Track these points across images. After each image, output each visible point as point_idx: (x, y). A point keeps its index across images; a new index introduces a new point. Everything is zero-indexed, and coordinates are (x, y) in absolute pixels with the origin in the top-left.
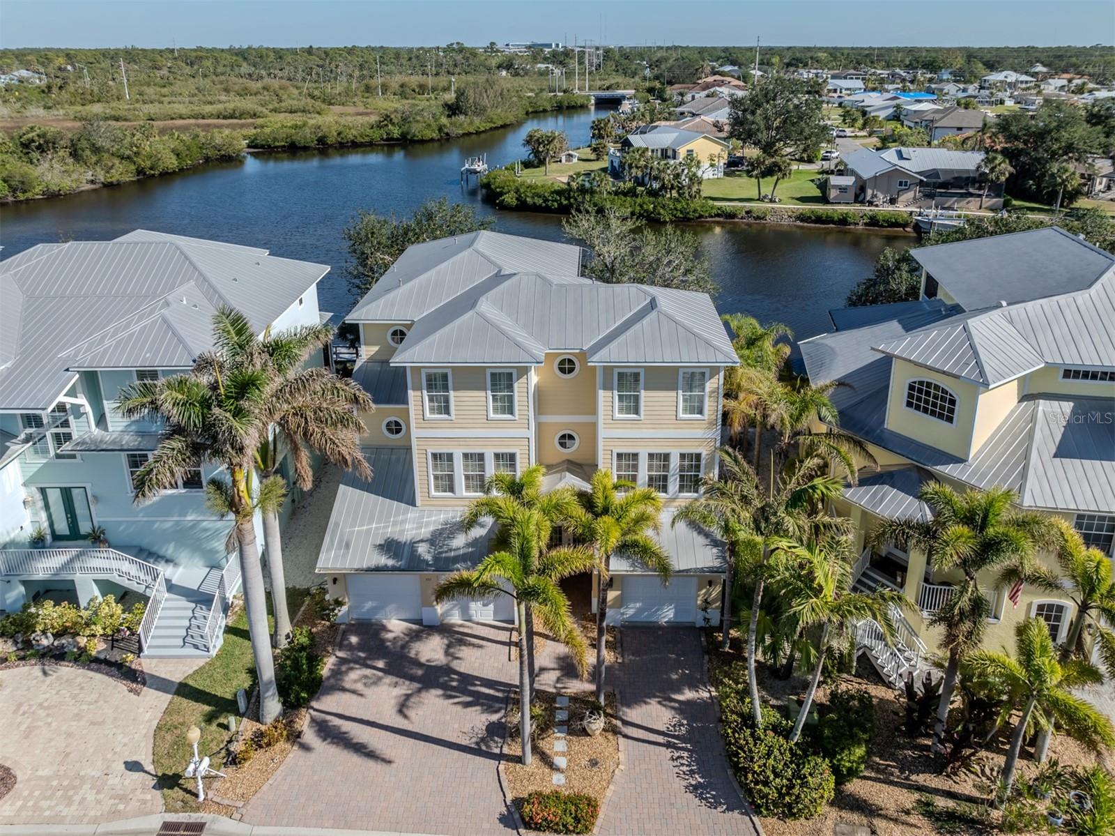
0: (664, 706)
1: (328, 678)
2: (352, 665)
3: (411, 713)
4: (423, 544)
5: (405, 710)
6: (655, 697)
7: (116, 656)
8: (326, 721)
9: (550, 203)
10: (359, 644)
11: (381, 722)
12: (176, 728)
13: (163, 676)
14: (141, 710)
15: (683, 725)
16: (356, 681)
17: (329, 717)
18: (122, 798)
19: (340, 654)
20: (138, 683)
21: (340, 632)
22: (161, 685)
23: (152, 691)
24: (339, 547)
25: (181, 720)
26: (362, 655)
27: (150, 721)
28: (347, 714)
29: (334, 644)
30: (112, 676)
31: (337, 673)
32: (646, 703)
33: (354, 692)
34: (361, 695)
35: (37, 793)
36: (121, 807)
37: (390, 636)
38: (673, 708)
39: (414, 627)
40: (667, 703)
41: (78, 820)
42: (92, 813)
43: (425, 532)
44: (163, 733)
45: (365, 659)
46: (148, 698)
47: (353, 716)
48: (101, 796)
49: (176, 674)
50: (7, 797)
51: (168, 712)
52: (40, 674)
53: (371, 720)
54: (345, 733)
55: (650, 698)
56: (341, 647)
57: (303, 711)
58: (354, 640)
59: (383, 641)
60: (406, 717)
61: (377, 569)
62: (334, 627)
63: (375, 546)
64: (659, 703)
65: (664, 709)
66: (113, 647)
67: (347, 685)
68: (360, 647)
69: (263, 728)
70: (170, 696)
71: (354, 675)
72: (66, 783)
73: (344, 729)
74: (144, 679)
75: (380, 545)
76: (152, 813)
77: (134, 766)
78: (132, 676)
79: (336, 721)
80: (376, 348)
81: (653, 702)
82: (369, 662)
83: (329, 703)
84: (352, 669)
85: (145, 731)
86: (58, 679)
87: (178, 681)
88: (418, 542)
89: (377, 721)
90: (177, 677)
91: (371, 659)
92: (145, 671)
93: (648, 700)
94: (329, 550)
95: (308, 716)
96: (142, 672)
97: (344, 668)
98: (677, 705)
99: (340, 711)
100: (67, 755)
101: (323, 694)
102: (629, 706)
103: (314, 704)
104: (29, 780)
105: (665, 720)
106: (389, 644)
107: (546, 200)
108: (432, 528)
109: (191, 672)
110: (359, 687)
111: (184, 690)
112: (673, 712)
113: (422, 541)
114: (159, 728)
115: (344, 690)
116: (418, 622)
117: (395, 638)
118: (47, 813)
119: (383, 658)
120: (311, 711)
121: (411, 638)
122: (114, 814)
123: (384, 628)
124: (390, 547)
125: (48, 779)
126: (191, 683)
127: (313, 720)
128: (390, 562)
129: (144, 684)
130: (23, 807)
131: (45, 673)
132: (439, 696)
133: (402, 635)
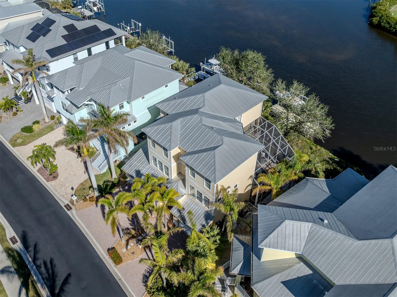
1: (114, 193)
12: (83, 186)
14: (82, 177)
18: (66, 194)
19: (121, 189)
20: (86, 171)
21: (126, 184)
23: (87, 174)
24: (129, 165)
27: (81, 181)
29: (122, 186)
31: (116, 193)
35: (58, 183)
36: (65, 195)
41: (59, 193)
42: (61, 193)
43: (146, 173)
46: (85, 175)
48: (64, 191)
50: (54, 181)
51: (85, 181)
52: (76, 157)
56: (123, 188)
61: (131, 176)
62: (125, 182)
63: (135, 170)
70: (88, 177)
72: (62, 184)
75: (137, 170)
76: (67, 200)
77: (72, 189)
78: (87, 168)
85: (79, 183)
86: (78, 160)
92: (89, 169)
94: (127, 165)
100: (67, 179)
104: (59, 180)
108: (148, 173)
113: (144, 175)
114: (81, 184)
118: (56, 188)
122: (63, 196)
124: (138, 172)
125: (61, 181)
128: (135, 176)
130: (55, 184)
131: (77, 158)
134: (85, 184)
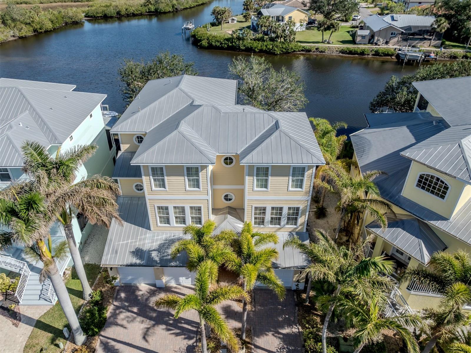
0: (276, 336)
1: (110, 317)
2: (121, 310)
3: (149, 339)
4: (155, 252)
5: (146, 337)
6: (271, 331)
7: (7, 304)
8: (108, 343)
9: (223, 45)
10: (125, 297)
11: (135, 344)
12: (34, 347)
13: (30, 316)
14: (18, 336)
15: (284, 348)
16: (123, 319)
17: (109, 341)
19: (116, 303)
20: (17, 320)
21: (116, 291)
22: (29, 321)
23: (24, 325)
24: (112, 253)
25: (37, 342)
26: (127, 304)
27: (22, 342)
28: (118, 339)
29: (113, 298)
30: (5, 316)
31: (114, 315)
32: (266, 335)
33: (122, 326)
34: (125, 328)
37: (140, 293)
38: (280, 338)
39: (152, 288)
40: (276, 335)
43: (155, 245)
44: (28, 349)
45: (128, 306)
46: (22, 329)
47: (121, 340)
49: (36, 315)
51: (31, 337)
53: (130, 343)
54: (117, 350)
55: (268, 332)
56: (116, 299)
57: (96, 337)
58: (123, 295)
59: (137, 296)
60: (147, 341)
61: (131, 265)
62: (113, 288)
63: (131, 252)
64: (273, 335)
65: (275, 338)
66: (6, 299)
67: (119, 322)
68: (126, 299)
69: (77, 347)
70: (32, 328)
71: (122, 316)
73: (116, 348)
74: (20, 317)
75: (133, 252)
78: (14, 316)
79: (113, 343)
80: (128, 146)
81: (270, 334)
82: (130, 309)
83: (110, 332)
84: (121, 312)
85: (19, 348)
87: (37, 319)
88: (152, 251)
89: (133, 343)
90: (36, 317)
91: (131, 307)
92: (21, 313)
93: (267, 333)
94: (107, 254)
95: (99, 340)
96: (19, 313)
97: (117, 312)
98: (282, 336)
99: (115, 338)
101: (107, 327)
102: (258, 336)
103: (102, 333)
105: (276, 345)
106: (139, 298)
107: (221, 44)
108: (159, 243)
109: (43, 314)
110: (124, 323)
111: (40, 325)
112: (280, 340)
113: (154, 250)
114: (26, 347)
115: (117, 324)
116: (154, 285)
117: (142, 295)
119: (137, 306)
120: (101, 337)
121: (151, 295)
123: (137, 289)
124: (138, 253)
126: (42, 320)
127: (102, 342)
128: (138, 262)
129: (20, 320)
132: (163, 329)
133: (146, 293)
134: (35, 341)
